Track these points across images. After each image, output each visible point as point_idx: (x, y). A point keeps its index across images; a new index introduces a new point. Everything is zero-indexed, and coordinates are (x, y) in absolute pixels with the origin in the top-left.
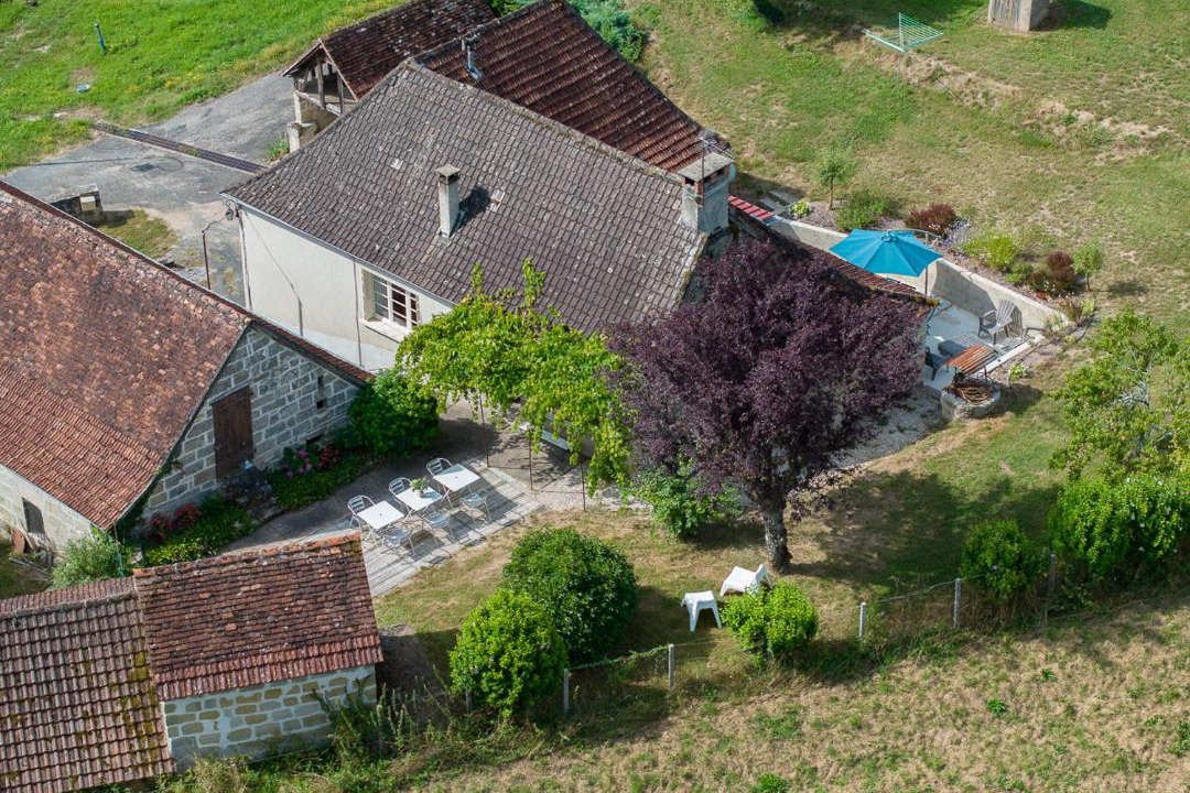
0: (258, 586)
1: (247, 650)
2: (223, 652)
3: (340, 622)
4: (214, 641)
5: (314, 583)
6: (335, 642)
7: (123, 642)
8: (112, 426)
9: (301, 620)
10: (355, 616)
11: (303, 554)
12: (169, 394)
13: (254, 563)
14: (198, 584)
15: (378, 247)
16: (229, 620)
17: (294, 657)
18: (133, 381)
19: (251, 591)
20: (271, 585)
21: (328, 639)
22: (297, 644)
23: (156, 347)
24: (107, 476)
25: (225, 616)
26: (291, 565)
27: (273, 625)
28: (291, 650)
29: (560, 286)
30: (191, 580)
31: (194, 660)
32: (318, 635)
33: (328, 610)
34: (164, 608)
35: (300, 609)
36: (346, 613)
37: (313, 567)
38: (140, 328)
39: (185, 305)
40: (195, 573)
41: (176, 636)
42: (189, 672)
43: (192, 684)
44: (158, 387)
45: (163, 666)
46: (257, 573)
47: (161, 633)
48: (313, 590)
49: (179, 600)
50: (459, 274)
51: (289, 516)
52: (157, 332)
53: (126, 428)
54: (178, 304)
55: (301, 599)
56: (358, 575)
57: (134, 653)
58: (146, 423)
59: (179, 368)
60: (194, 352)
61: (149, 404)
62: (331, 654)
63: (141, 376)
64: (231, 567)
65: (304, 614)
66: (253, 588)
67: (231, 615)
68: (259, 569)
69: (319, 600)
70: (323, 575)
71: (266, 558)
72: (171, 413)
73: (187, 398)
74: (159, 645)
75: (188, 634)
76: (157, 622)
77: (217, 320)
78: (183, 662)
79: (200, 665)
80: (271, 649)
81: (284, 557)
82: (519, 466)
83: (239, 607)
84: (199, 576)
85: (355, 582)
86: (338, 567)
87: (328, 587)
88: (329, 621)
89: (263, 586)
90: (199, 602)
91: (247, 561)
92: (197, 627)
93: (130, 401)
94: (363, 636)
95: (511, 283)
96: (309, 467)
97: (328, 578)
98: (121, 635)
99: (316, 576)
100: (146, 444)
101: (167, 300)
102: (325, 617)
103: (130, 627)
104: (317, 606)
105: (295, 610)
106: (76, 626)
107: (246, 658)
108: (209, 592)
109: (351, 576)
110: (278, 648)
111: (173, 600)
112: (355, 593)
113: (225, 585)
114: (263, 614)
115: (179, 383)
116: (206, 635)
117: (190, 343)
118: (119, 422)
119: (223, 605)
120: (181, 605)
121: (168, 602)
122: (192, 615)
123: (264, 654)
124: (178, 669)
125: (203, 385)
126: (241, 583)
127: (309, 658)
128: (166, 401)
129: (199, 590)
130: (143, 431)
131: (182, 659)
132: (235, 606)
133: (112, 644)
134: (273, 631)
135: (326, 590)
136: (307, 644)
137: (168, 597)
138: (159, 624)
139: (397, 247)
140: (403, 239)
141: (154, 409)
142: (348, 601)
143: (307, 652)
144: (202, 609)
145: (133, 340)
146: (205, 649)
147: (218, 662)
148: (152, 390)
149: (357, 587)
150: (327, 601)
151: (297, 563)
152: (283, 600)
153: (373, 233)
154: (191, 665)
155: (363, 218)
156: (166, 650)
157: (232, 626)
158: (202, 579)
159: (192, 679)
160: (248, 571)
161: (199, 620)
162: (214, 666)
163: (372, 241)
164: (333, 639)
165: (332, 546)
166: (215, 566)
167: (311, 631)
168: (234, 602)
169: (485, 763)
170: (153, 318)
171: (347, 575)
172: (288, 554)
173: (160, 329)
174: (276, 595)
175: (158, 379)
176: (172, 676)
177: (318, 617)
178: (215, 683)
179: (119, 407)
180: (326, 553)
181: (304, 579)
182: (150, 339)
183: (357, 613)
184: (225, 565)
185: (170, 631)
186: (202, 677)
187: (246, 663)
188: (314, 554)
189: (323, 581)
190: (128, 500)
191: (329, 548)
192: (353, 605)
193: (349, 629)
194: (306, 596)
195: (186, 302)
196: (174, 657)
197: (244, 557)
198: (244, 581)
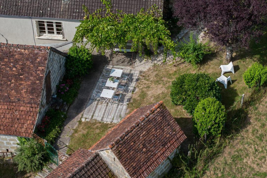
0: (144, 132)
1: (152, 155)
2: (146, 159)
3: (170, 132)
4: (142, 157)
5: (159, 123)
6: (173, 139)
7: (102, 172)
8: (10, 102)
9: (161, 137)
10: (173, 128)
11: (150, 115)
12: (29, 83)
13: (140, 125)
14: (129, 141)
15: (41, 12)
16: (143, 148)
17: (165, 149)
18: (10, 84)
19: (144, 135)
20: (147, 130)
21: (170, 139)
22: (164, 145)
23: (14, 69)
24: (18, 119)
25: (141, 147)
26: (150, 120)
27: (155, 143)
28: (163, 148)
29: (117, 3)
30: (126, 141)
31: (140, 167)
32: (167, 139)
33: (166, 130)
34: (123, 154)
35: (159, 133)
36: (171, 128)
37: (155, 118)
38: (3, 65)
39: (19, 51)
40: (126, 138)
41: (131, 162)
42: (141, 171)
43: (143, 174)
44: (22, 82)
45: (133, 174)
46: (142, 128)
47: (127, 163)
48: (159, 125)
49: (126, 149)
50: (78, 10)
51: (72, 106)
52: (12, 64)
53: (17, 100)
54: (16, 51)
55: (157, 130)
56: (168, 114)
57: (107, 174)
58: (24, 96)
59: (28, 73)
60: (32, 66)
61: (22, 90)
62: (173, 143)
63: (13, 81)
64: (134, 130)
65: (161, 134)
66: (143, 134)
67: (142, 146)
68: (142, 126)
69: (162, 128)
70: (159, 119)
71: (142, 122)
72: (33, 89)
73: (38, 82)
74: (129, 167)
75: (134, 159)
76: (124, 160)
77: (36, 52)
78: (138, 169)
79: (142, 167)
80: (158, 151)
81: (146, 119)
82: (121, 62)
83: (143, 142)
84: (128, 138)
85: (168, 117)
86: (162, 114)
87: (162, 122)
88: (168, 133)
89: (146, 131)
90: (132, 147)
91: (138, 126)
92: (135, 155)
93: (13, 91)
94: (178, 133)
95: (99, 7)
96: (67, 88)
97: (161, 119)
98: (100, 170)
99: (158, 121)
100: (29, 103)
101: (10, 52)
102: (166, 132)
103: (101, 166)
104: (162, 130)
105: (158, 134)
106: (86, 174)
107: (153, 157)
108: (132, 142)
109: (166, 115)
110: (160, 149)
111: (125, 150)
112: (170, 120)
113: (136, 137)
114: (150, 141)
115: (31, 78)
116: (139, 157)
117: (28, 63)
118: (12, 100)
119: (139, 144)
120: (128, 150)
121: (124, 151)
122: (132, 152)
123: (157, 153)
124: (137, 172)
125: (42, 75)
126: (139, 134)
127: (169, 147)
128: (29, 86)
129: (130, 143)
130: (25, 99)
131: (137, 168)
132: (142, 142)
133: (99, 174)
134: (156, 144)
135: (162, 123)
136: (166, 144)
137: (122, 150)
138: (125, 160)
139: (49, 9)
140: (50, 6)
141: (25, 90)
142: (169, 124)
143: (167, 146)
144: (134, 148)
145: (2, 70)
146: (141, 161)
147: (147, 163)
148: (21, 84)
149: (169, 118)
150: (164, 127)
151: (151, 119)
152: (153, 133)
153: (37, 8)
154: (140, 168)
155: (30, 4)
156: (131, 168)
157: (144, 150)
158: (129, 139)
159: (142, 173)
160: (139, 129)
161: (135, 153)
162: (146, 165)
163: (38, 10)
164: (172, 138)
165: (157, 108)
166: (130, 132)
167: (165, 139)
168: (141, 141)
169: (219, 153)
170: (7, 60)
171: (165, 116)
172: (147, 118)
173: (12, 62)
174: (150, 133)
175: (21, 80)
176: (137, 175)
177: (165, 133)
178: (149, 170)
179: (9, 94)
180: (156, 111)
181: (155, 123)
182: (10, 67)
183: (173, 126)
184: (132, 131)
185: (129, 161)
186: (145, 170)
187: (154, 159)
188: (153, 114)
189: (160, 121)
190: (33, 124)
191: (156, 110)
192: (171, 124)
193: (174, 133)
194: (158, 129)
195: (19, 50)
196: (135, 168)
197: (136, 125)
198: (140, 133)
